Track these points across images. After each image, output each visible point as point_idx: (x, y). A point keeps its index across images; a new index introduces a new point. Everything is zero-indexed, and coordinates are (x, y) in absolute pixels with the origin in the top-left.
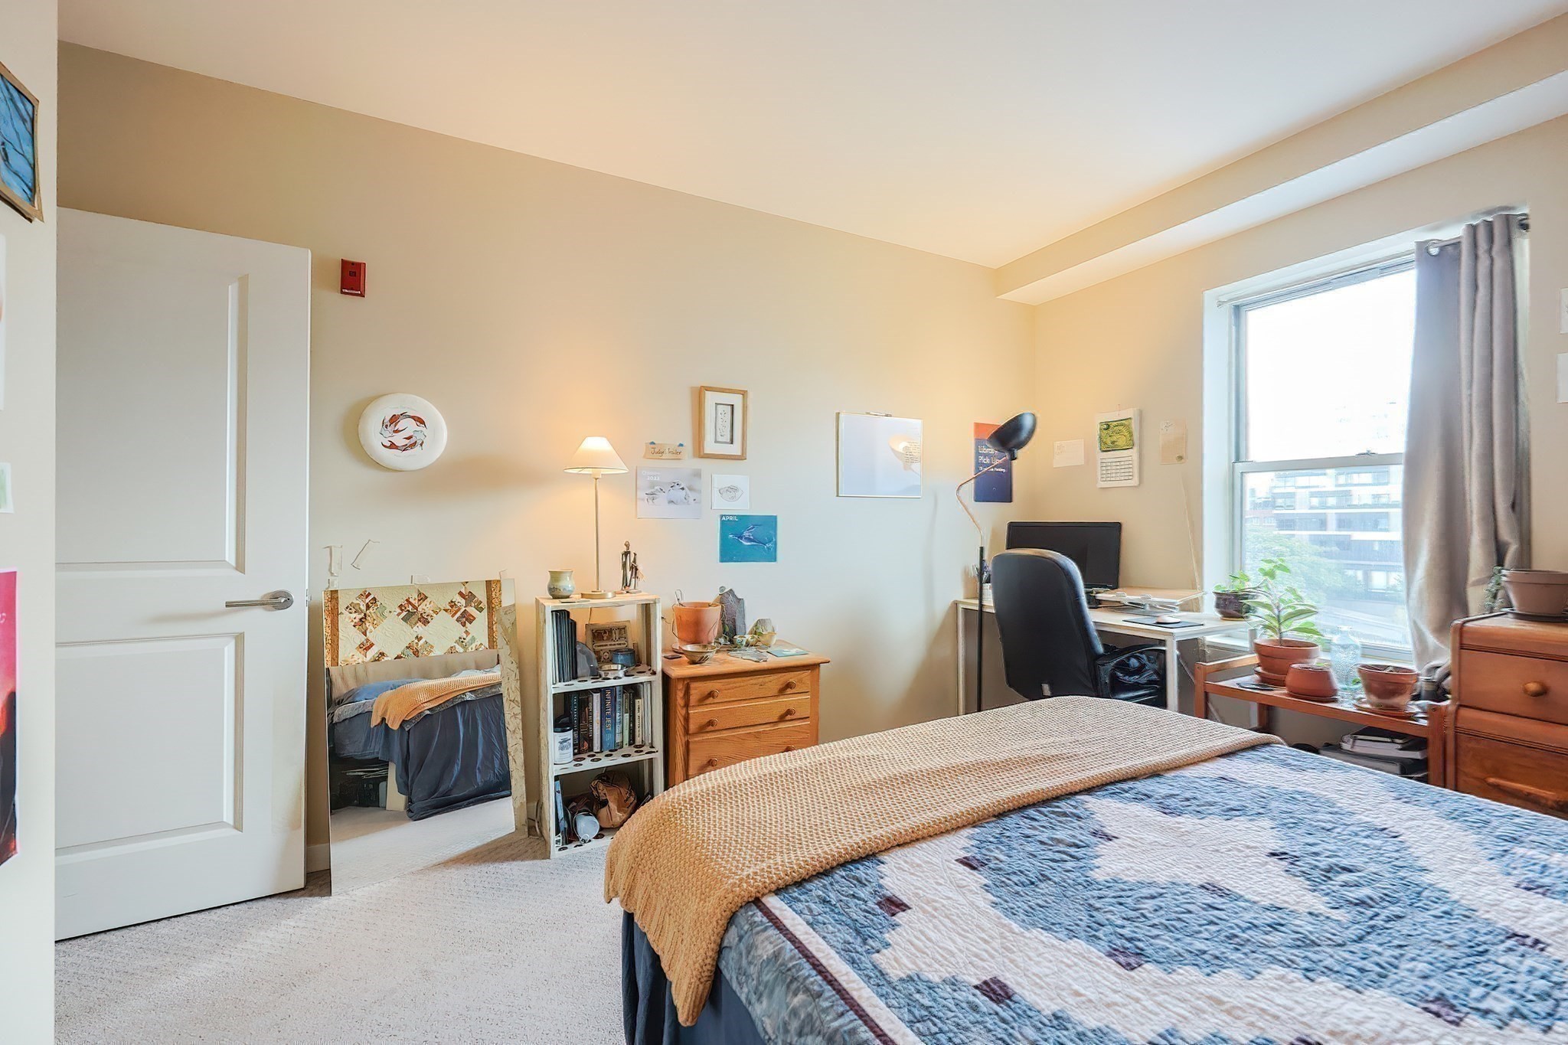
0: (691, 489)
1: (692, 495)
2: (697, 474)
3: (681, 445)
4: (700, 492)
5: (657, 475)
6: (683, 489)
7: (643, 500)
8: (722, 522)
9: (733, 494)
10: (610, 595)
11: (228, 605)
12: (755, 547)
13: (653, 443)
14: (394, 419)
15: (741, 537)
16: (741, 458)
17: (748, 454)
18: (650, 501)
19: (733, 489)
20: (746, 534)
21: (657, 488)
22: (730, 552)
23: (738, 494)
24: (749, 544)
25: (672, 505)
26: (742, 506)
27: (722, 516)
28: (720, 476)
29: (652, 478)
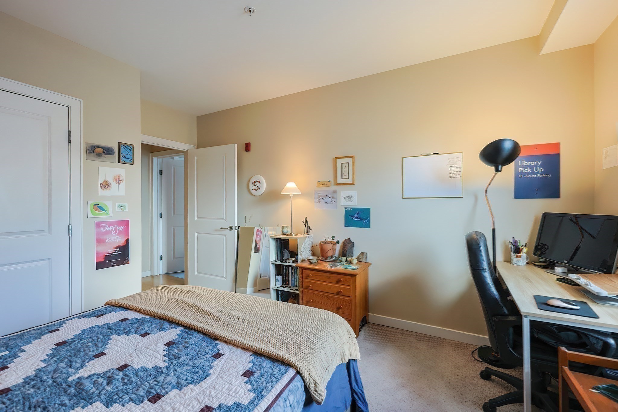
0: (333, 198)
1: (334, 200)
2: (335, 192)
3: (329, 181)
4: (336, 199)
5: (321, 193)
6: (330, 198)
7: (316, 202)
8: (346, 211)
9: (350, 199)
10: (294, 235)
11: (221, 228)
12: (360, 221)
13: (319, 181)
14: (255, 182)
15: (353, 217)
16: (352, 184)
17: (356, 182)
18: (319, 203)
19: (350, 197)
20: (356, 215)
21: (321, 198)
22: (348, 223)
23: (352, 199)
24: (357, 220)
25: (326, 204)
26: (354, 204)
27: (345, 208)
28: (344, 192)
29: (319, 194)
